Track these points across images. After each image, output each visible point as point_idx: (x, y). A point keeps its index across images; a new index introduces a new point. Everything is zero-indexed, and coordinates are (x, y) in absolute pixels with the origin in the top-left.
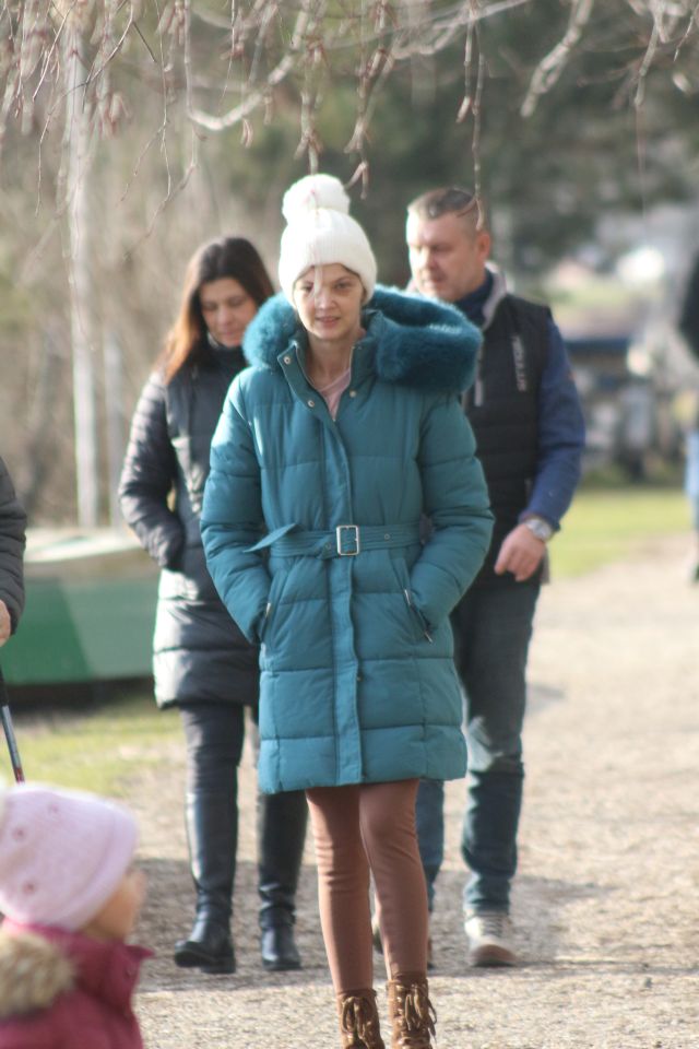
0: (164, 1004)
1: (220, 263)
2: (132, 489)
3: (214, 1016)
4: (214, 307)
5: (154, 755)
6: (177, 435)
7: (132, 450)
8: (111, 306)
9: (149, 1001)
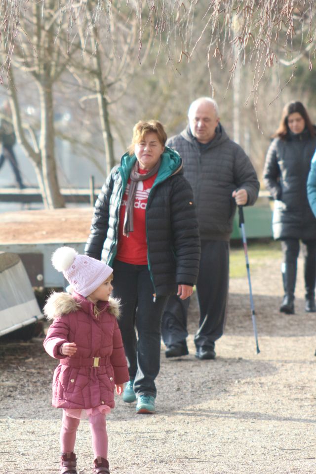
0: (267, 340)
1: (295, 108)
2: (267, 177)
3: (283, 345)
4: (292, 121)
5: (261, 263)
6: (279, 160)
7: (267, 165)
8: (246, 120)
9: (262, 340)
